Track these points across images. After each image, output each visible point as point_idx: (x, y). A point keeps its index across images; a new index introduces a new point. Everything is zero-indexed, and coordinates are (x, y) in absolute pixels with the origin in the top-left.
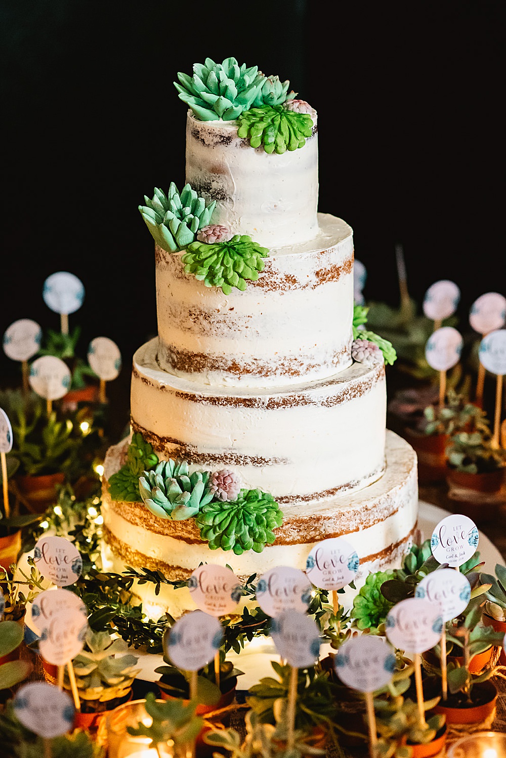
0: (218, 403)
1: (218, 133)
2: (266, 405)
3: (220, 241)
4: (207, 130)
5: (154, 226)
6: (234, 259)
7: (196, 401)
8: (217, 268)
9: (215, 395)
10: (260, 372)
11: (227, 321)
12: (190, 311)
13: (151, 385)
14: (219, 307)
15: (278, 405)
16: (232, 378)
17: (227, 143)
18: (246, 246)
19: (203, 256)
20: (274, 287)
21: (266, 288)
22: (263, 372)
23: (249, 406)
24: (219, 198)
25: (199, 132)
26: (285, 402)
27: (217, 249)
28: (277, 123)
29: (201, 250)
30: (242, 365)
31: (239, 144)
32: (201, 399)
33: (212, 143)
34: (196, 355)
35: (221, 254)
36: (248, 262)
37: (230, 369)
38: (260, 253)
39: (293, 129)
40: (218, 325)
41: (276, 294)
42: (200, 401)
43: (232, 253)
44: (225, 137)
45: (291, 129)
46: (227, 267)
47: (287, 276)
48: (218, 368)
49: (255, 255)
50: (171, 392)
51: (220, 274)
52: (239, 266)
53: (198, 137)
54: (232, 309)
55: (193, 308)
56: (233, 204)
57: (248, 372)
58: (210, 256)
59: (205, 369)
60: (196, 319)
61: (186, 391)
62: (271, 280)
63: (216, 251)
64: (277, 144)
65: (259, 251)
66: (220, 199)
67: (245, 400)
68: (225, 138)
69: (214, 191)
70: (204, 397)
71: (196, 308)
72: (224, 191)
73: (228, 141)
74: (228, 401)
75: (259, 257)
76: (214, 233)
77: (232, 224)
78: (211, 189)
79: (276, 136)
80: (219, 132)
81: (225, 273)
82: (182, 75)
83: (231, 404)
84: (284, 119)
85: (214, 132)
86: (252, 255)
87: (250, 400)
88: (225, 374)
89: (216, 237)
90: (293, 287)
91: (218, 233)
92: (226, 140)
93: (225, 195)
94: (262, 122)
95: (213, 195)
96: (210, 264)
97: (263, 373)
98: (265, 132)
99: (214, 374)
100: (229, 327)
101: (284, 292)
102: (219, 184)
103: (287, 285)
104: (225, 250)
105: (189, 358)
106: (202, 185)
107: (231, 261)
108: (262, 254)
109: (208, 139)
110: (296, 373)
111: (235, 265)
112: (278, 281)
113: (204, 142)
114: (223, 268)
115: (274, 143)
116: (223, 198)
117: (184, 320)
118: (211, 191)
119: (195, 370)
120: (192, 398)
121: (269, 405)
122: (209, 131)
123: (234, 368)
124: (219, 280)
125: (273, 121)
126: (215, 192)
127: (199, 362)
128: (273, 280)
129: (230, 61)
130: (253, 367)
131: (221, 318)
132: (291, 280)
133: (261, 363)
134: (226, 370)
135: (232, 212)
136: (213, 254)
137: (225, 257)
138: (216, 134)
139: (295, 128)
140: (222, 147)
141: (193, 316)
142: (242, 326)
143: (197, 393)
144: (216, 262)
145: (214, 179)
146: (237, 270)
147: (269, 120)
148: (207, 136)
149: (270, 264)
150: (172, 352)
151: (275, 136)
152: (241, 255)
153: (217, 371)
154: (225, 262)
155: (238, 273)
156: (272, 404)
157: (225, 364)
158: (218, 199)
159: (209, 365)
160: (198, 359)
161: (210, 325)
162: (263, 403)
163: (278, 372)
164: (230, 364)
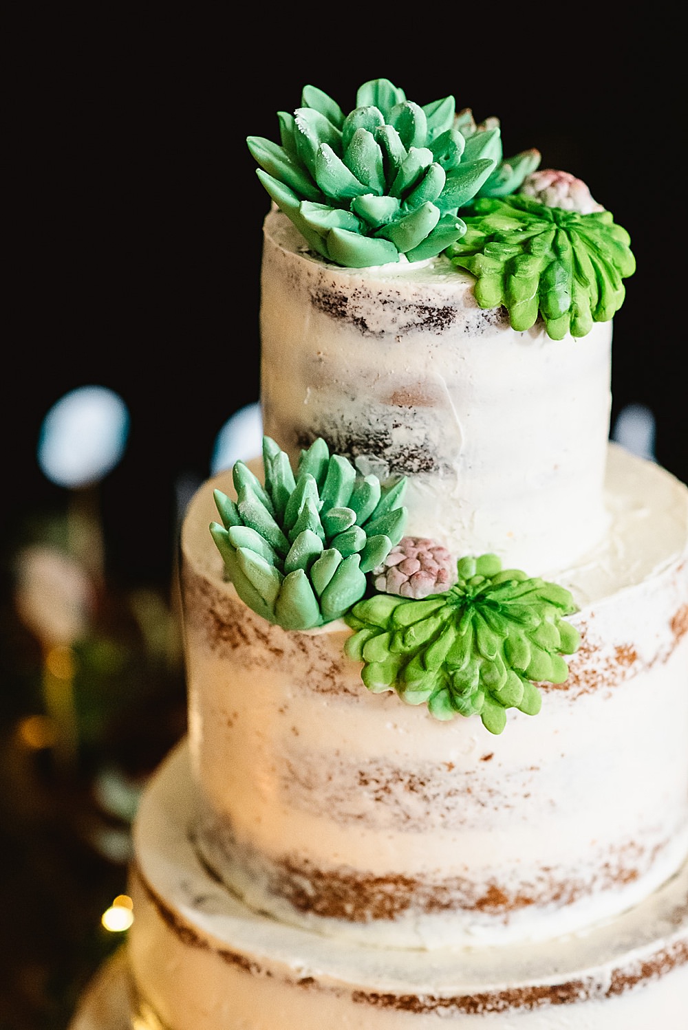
0: (484, 1008)
1: (411, 300)
2: (605, 988)
3: (445, 588)
4: (374, 294)
5: (267, 576)
6: (501, 634)
7: (420, 1010)
8: (463, 667)
9: (473, 989)
10: (556, 897)
11: (476, 787)
12: (362, 774)
13: (263, 973)
14: (452, 757)
15: (632, 981)
16: (485, 925)
17: (442, 325)
18: (518, 592)
19: (417, 637)
20: (591, 681)
21: (574, 690)
22: (564, 894)
23: (563, 1000)
24: (415, 468)
25: (346, 300)
26: (647, 971)
27: (446, 613)
28: (567, 255)
29: (403, 618)
30: (511, 888)
31: (474, 323)
32: (434, 1004)
33: (393, 328)
34: (379, 881)
35: (467, 628)
36: (541, 638)
37: (481, 904)
38: (557, 605)
39: (604, 262)
40: (449, 802)
41: (593, 700)
42: (432, 1008)
43: (493, 620)
44: (434, 310)
45: (600, 266)
46: (488, 660)
47: (620, 650)
48: (447, 906)
49: (551, 614)
50: (337, 991)
51: (475, 683)
52: (522, 652)
53: (343, 314)
54: (487, 758)
55: (374, 767)
56: (456, 480)
57: (528, 901)
58: (437, 636)
59: (409, 913)
60: (381, 793)
61: (384, 987)
62: (585, 667)
63: (446, 617)
64: (576, 311)
65: (555, 600)
66: (418, 471)
67: (554, 989)
68: (435, 313)
69: (398, 450)
70: (441, 1000)
71: (381, 765)
72: (431, 449)
73: (444, 320)
74: (511, 998)
75: (559, 617)
76: (424, 568)
77: (452, 530)
78: (386, 446)
79: (573, 291)
80: (417, 298)
81: (487, 677)
82: (259, 144)
83: (517, 1006)
84: (578, 242)
85: (402, 298)
86: (541, 616)
87: (567, 987)
88: (467, 918)
89: (435, 578)
90: (630, 672)
91: (436, 567)
92: (439, 317)
93: (431, 460)
94: (531, 259)
95: (395, 462)
96: (443, 658)
97: (565, 897)
98: (545, 286)
99: (438, 920)
100: (479, 802)
101: (612, 689)
102: (416, 433)
103: (620, 669)
104: (472, 612)
105: (358, 887)
106: (355, 437)
107: (497, 641)
108: (562, 607)
109: (377, 317)
110: (633, 875)
111: (507, 652)
112: (600, 667)
113: (365, 326)
114: (479, 663)
115: (570, 310)
116: (427, 469)
117: (342, 795)
118: (387, 451)
119: (376, 916)
120: (409, 1004)
121: (612, 989)
122: (383, 297)
123: (493, 899)
124: (474, 697)
125: (556, 249)
126: (400, 454)
127: (392, 899)
128: (589, 666)
129: (377, 88)
130: (541, 887)
131: (457, 783)
132: (626, 655)
133: (559, 876)
134: (472, 908)
135: (453, 499)
136: (443, 628)
137: (481, 635)
138: (404, 304)
139: (608, 260)
140: (427, 337)
141: (373, 786)
142: (515, 795)
143: (421, 991)
144: (458, 647)
145: (399, 420)
146: (517, 665)
147: (547, 250)
148: (378, 311)
149: (583, 630)
150: (294, 871)
151: (569, 292)
152: (518, 620)
153: (446, 914)
154: (483, 648)
155: (517, 671)
156: (620, 984)
157: (468, 893)
158: (411, 470)
159: (423, 901)
160: (389, 888)
161: (425, 803)
162: (599, 987)
163: (597, 886)
164: (481, 891)
